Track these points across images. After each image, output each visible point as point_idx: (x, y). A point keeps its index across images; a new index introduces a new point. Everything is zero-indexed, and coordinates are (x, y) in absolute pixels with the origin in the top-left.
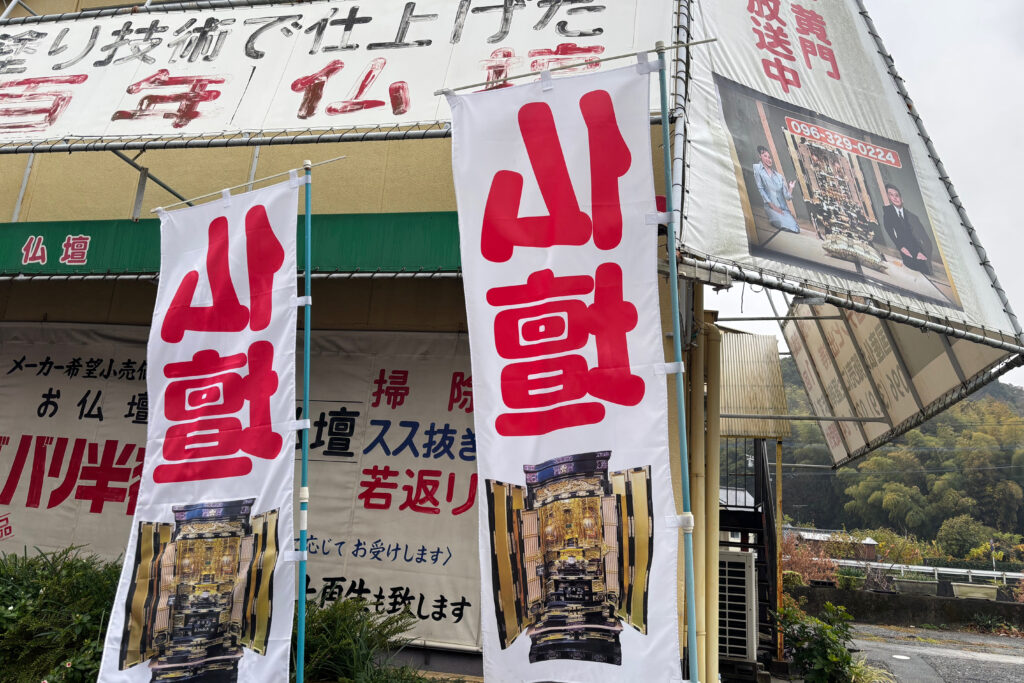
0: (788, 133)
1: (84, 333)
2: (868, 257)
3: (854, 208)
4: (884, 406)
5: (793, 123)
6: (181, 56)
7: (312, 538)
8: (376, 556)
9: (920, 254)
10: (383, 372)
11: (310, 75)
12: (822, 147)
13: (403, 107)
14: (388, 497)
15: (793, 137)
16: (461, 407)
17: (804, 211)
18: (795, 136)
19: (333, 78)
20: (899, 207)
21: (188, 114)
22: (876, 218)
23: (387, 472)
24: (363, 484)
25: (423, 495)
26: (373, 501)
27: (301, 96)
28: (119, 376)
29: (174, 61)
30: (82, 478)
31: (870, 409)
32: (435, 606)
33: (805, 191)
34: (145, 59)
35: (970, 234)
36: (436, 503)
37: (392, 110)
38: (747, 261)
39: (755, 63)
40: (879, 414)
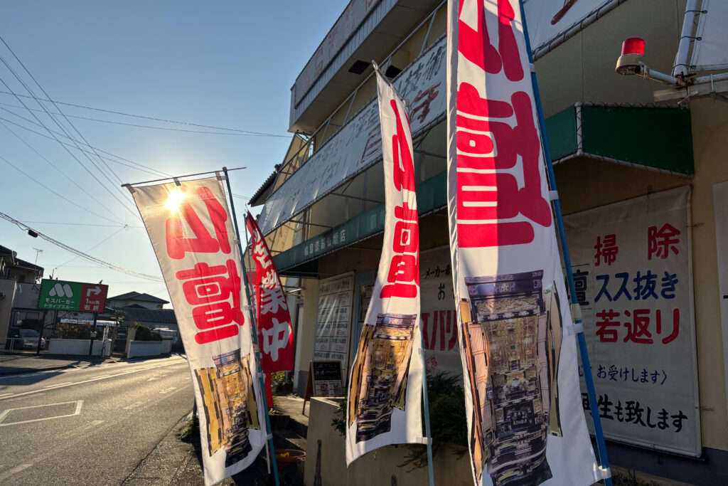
6: (427, 79)
8: (613, 378)
10: (599, 238)
14: (615, 332)
16: (658, 255)
21: (426, 112)
23: (612, 314)
24: (598, 324)
25: (639, 330)
26: (606, 336)
29: (424, 83)
32: (659, 418)
34: (415, 88)
36: (649, 335)
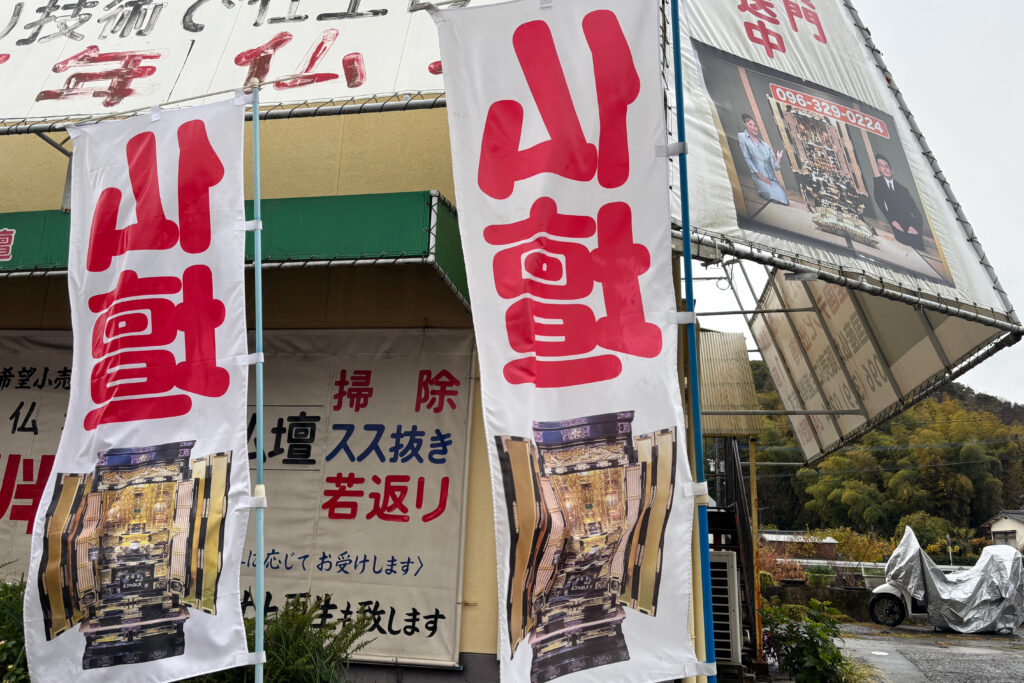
0: (773, 101)
1: (15, 340)
2: (859, 231)
3: (843, 179)
4: (860, 398)
5: (778, 90)
6: (112, 32)
7: (274, 552)
8: (342, 569)
9: (911, 228)
10: (343, 373)
11: (254, 47)
12: (808, 116)
13: (358, 80)
14: (354, 506)
15: (778, 105)
16: (429, 406)
17: (793, 181)
18: (781, 104)
19: (281, 50)
20: (890, 179)
21: (120, 92)
22: (867, 189)
23: (352, 479)
24: (327, 493)
25: (391, 502)
26: (338, 511)
27: (246, 69)
28: (54, 385)
29: (105, 37)
30: (16, 497)
31: (844, 400)
32: (407, 620)
33: (793, 161)
34: (72, 35)
35: (956, 210)
36: (404, 510)
37: (346, 83)
38: (736, 234)
39: (737, 29)
40: (853, 405)
